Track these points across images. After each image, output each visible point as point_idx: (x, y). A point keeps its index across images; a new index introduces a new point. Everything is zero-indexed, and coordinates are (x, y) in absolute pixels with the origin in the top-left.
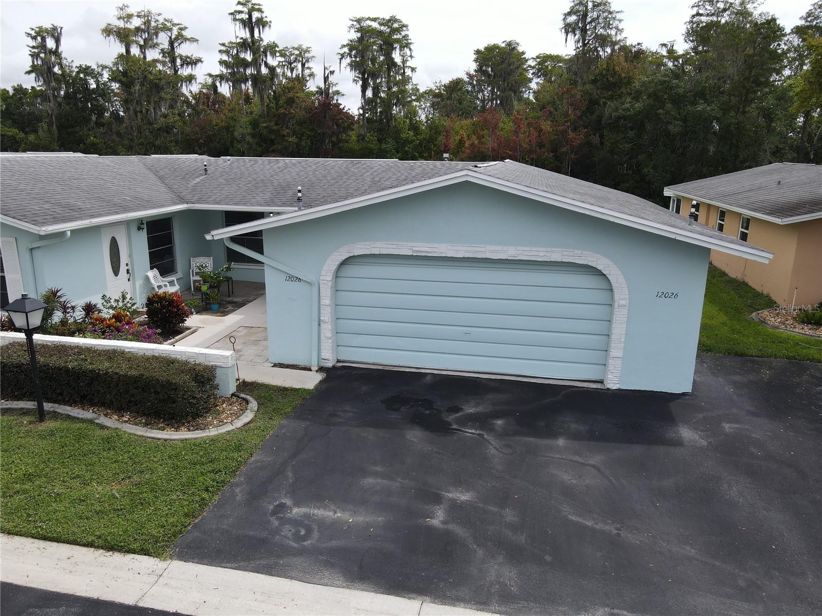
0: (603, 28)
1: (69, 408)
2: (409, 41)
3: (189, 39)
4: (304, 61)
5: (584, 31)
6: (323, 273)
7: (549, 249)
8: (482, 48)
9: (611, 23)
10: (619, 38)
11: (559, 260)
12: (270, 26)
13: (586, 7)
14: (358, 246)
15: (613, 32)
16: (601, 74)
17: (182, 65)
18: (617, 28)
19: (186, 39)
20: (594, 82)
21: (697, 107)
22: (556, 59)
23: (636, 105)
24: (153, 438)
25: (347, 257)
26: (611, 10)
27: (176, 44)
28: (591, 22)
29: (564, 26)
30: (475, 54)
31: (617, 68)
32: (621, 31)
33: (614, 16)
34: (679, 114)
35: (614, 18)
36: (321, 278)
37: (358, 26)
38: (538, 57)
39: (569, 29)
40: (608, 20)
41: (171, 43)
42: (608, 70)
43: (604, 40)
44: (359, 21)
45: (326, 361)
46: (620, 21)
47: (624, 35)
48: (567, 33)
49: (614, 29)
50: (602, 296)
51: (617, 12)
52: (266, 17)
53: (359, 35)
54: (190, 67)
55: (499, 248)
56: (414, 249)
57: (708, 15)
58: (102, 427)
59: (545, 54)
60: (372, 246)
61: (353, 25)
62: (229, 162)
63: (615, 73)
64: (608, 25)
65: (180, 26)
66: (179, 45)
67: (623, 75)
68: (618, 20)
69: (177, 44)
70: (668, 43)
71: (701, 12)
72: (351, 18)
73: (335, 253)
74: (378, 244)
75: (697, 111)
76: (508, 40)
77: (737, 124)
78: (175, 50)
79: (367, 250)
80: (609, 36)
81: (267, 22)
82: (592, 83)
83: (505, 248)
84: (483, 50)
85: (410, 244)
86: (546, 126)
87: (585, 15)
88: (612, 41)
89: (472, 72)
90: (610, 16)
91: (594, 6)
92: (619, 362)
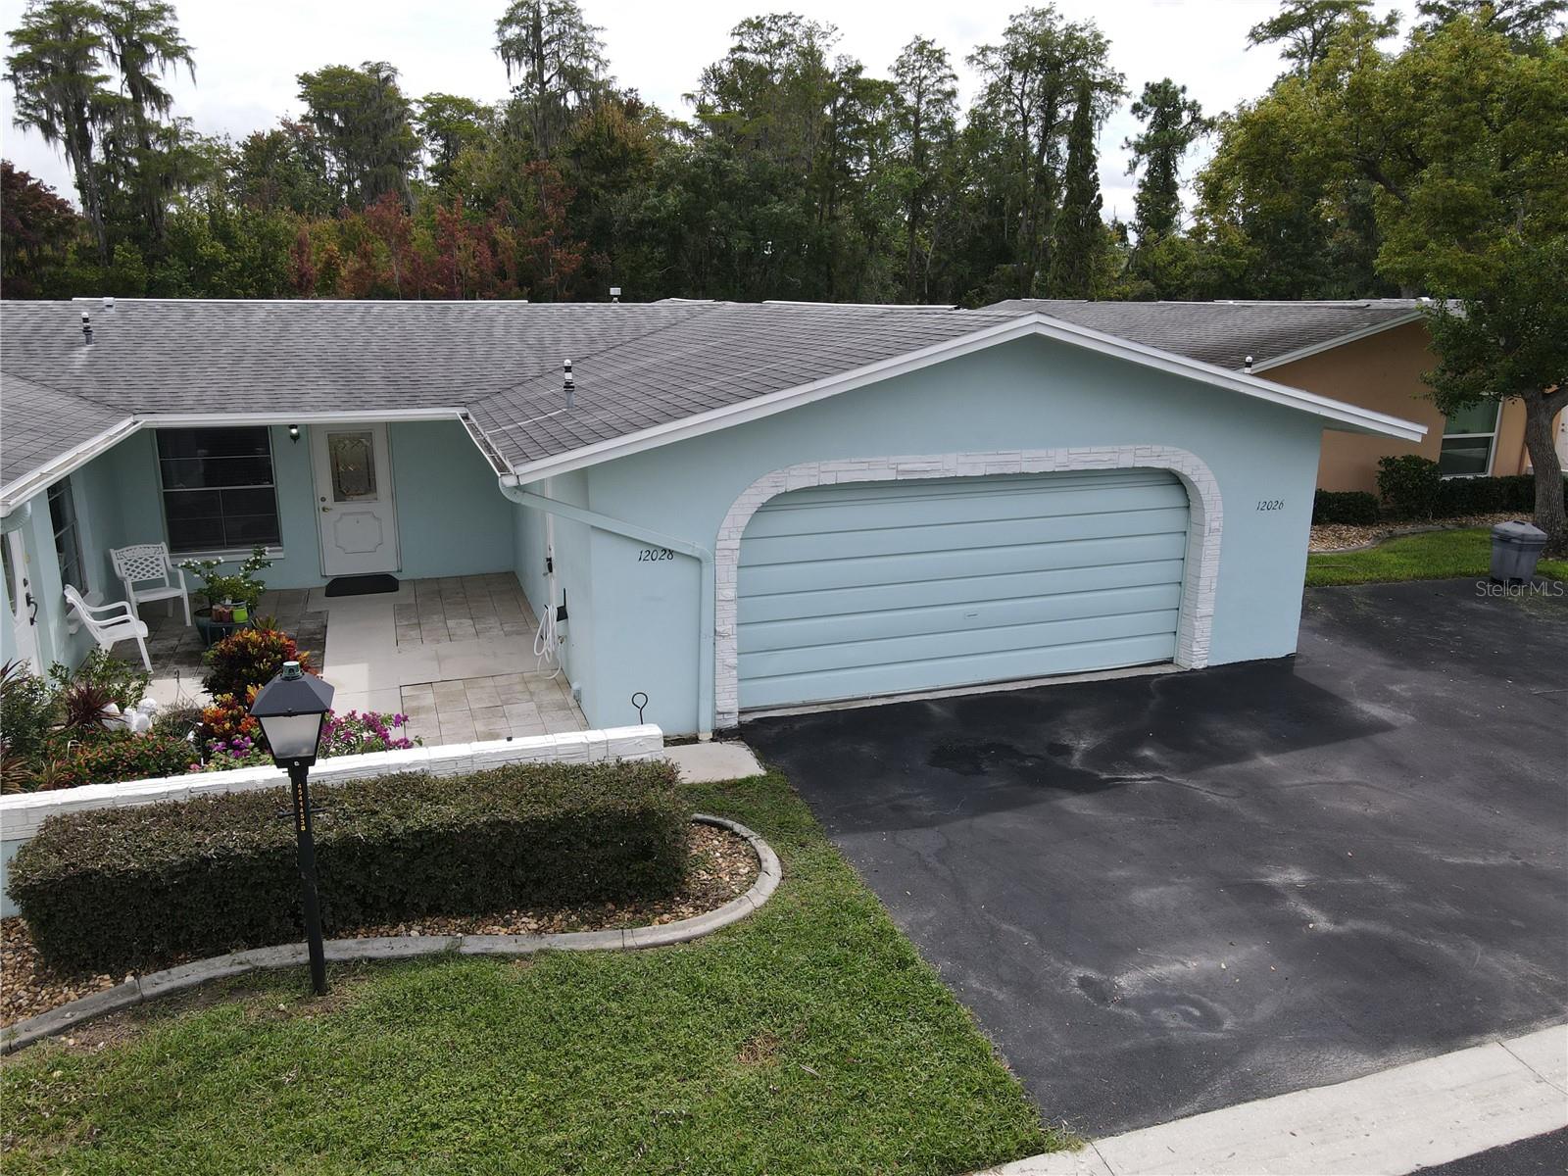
0: (573, 55)
1: (350, 943)
2: (181, 44)
6: (723, 534)
7: (1116, 449)
8: (313, 71)
9: (586, 47)
10: (601, 76)
11: (1130, 465)
13: (537, 13)
14: (795, 473)
15: (591, 65)
16: (587, 141)
18: (597, 58)
20: (576, 154)
21: (771, 209)
22: (465, 106)
23: (669, 202)
24: (656, 945)
25: (771, 496)
26: (584, 24)
28: (549, 42)
29: (500, 44)
30: (299, 83)
31: (616, 132)
32: (606, 64)
33: (590, 35)
35: (591, 40)
36: (719, 545)
38: (427, 99)
39: (510, 51)
40: (580, 41)
42: (599, 135)
45: (726, 716)
46: (602, 45)
49: (592, 59)
50: (1173, 520)
51: (595, 29)
55: (1042, 453)
56: (900, 467)
57: (755, 51)
58: (505, 958)
59: (440, 94)
60: (823, 469)
62: (112, 311)
63: (614, 140)
64: (581, 53)
67: (630, 145)
68: (599, 44)
71: (746, 44)
73: (748, 491)
74: (832, 465)
75: (771, 215)
76: (375, 60)
77: (830, 238)
79: (812, 478)
80: (585, 69)
83: (1051, 453)
84: (315, 75)
85: (894, 459)
86: (504, 235)
87: (537, 28)
88: (591, 81)
89: (296, 119)
90: (582, 34)
91: (551, 12)
92: (1209, 621)
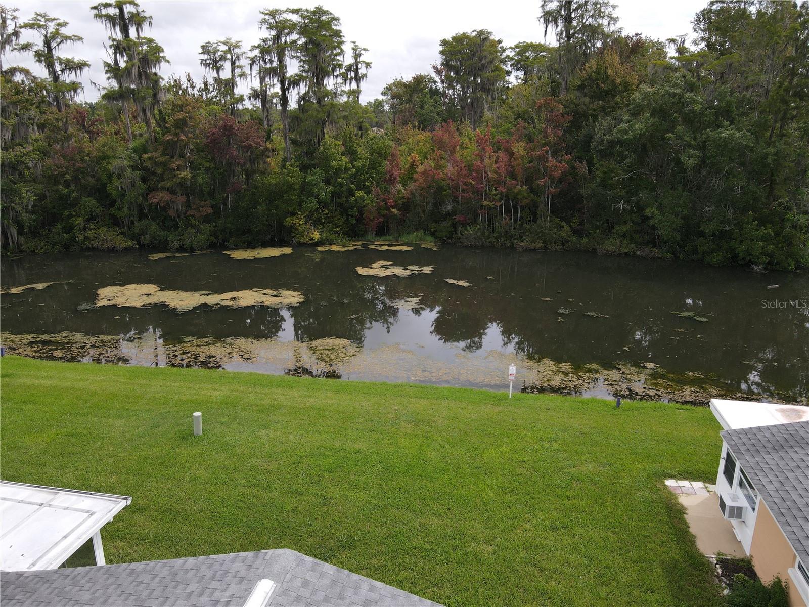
0: (592, 16)
2: (343, 39)
3: (70, 38)
4: (234, 59)
5: (568, 20)
8: (449, 38)
9: (602, 10)
10: (612, 28)
12: (150, 24)
15: (605, 22)
16: (590, 78)
17: (63, 71)
19: (67, 38)
21: (721, 133)
23: (637, 126)
27: (54, 44)
29: (542, 14)
30: (440, 45)
31: (610, 72)
34: (695, 139)
35: (607, 4)
37: (272, 21)
38: (517, 46)
39: (549, 17)
41: (47, 43)
42: (599, 74)
43: (594, 31)
44: (273, 13)
47: (619, 25)
48: (546, 23)
52: (143, 11)
53: (274, 33)
54: (74, 72)
57: (730, 2)
59: (524, 42)
61: (265, 19)
63: (608, 77)
64: (598, 13)
65: (58, 21)
66: (58, 45)
67: (618, 81)
68: (612, 6)
69: (56, 44)
70: (677, 38)
72: (262, 11)
75: (721, 137)
76: (479, 29)
78: (53, 52)
80: (600, 26)
81: (145, 18)
82: (578, 89)
84: (451, 40)
86: (519, 148)
88: (603, 33)
89: (439, 66)
